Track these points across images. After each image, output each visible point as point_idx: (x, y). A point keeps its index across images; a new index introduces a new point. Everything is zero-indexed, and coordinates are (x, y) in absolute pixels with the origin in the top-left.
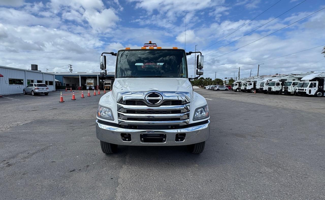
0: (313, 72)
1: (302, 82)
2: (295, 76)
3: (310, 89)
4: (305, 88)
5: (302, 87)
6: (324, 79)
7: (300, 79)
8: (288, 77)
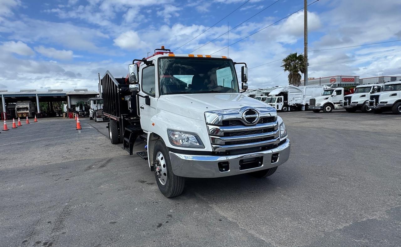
0: (278, 87)
1: (270, 97)
2: (262, 91)
3: (278, 104)
4: (273, 104)
5: (270, 103)
6: (287, 94)
7: (267, 94)
8: (256, 92)
